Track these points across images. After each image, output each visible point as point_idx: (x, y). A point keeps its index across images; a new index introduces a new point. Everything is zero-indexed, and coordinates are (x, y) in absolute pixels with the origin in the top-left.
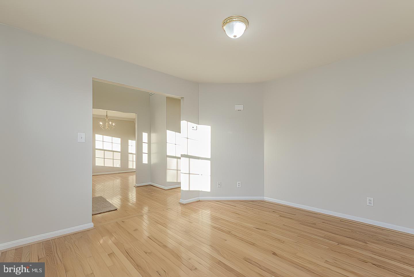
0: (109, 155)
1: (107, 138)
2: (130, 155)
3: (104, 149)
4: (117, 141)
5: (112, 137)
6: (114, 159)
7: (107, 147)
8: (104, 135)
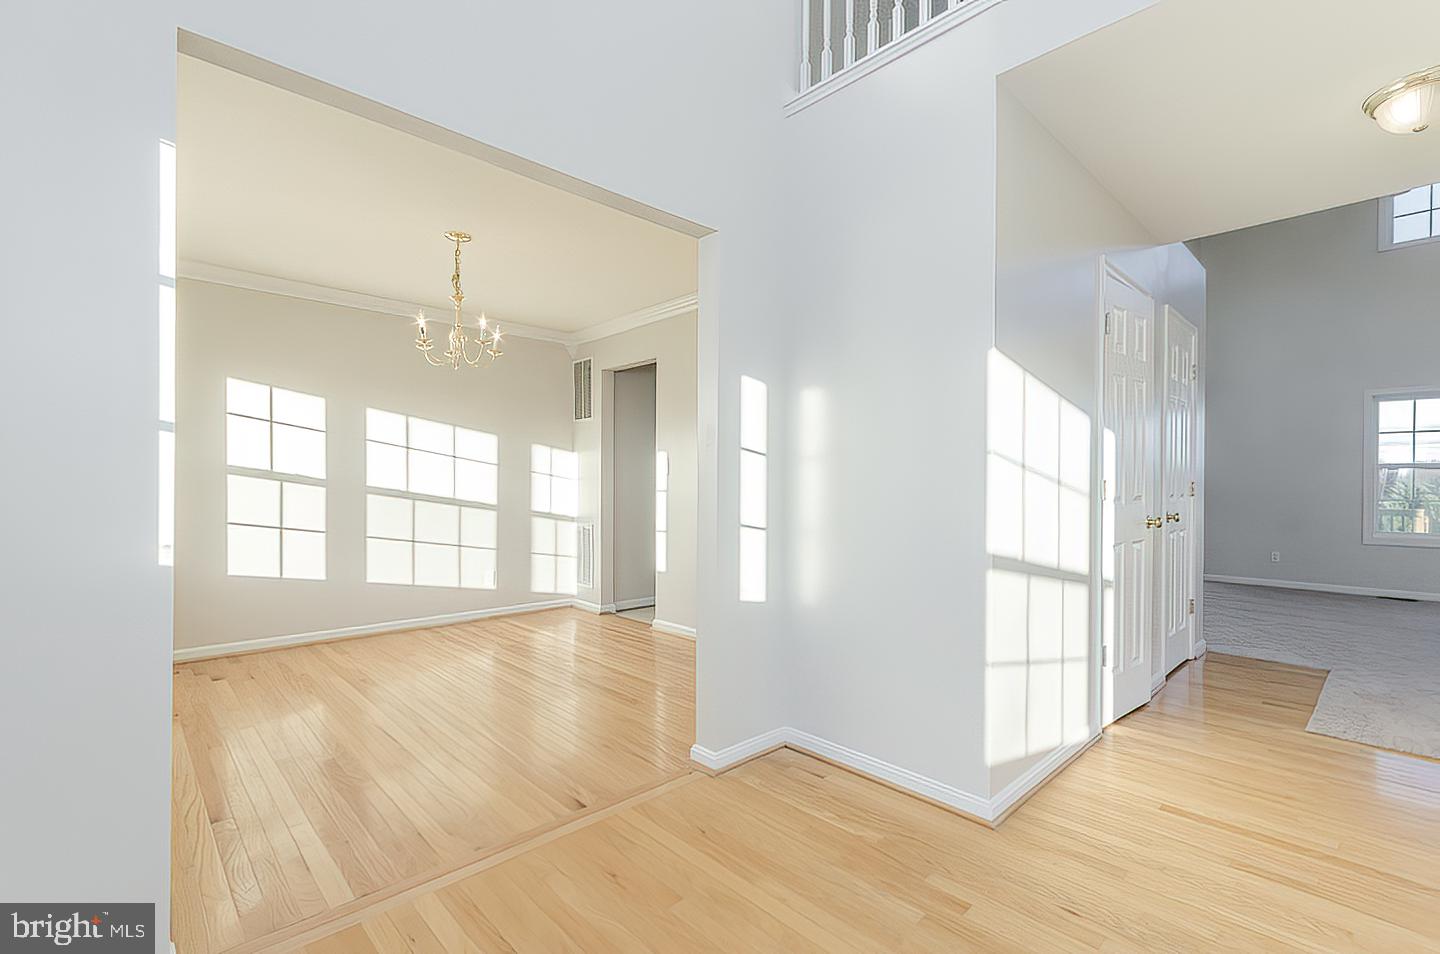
1: (430, 433)
2: (541, 525)
3: (411, 490)
4: (482, 445)
5: (455, 426)
6: (463, 542)
7: (430, 477)
8: (414, 416)
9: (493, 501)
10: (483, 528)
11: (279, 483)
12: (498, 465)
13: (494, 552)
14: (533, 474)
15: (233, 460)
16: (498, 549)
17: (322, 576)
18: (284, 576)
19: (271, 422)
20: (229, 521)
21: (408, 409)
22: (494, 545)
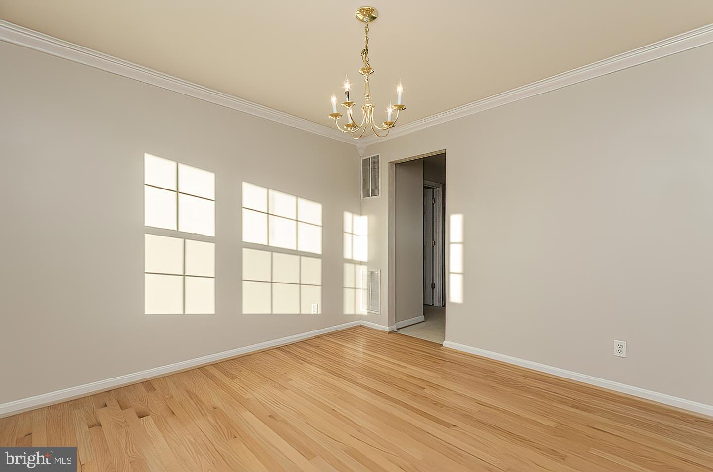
0: (286, 267)
1: (284, 202)
2: (348, 268)
3: (270, 245)
4: (312, 211)
5: (297, 197)
6: (302, 283)
7: (283, 238)
8: (273, 189)
9: (319, 251)
10: (314, 271)
11: (182, 240)
12: (322, 226)
13: (320, 287)
14: (344, 233)
15: (149, 222)
16: (322, 286)
17: (212, 311)
18: (186, 313)
19: (178, 192)
20: (145, 271)
21: (270, 184)
22: (320, 283)
